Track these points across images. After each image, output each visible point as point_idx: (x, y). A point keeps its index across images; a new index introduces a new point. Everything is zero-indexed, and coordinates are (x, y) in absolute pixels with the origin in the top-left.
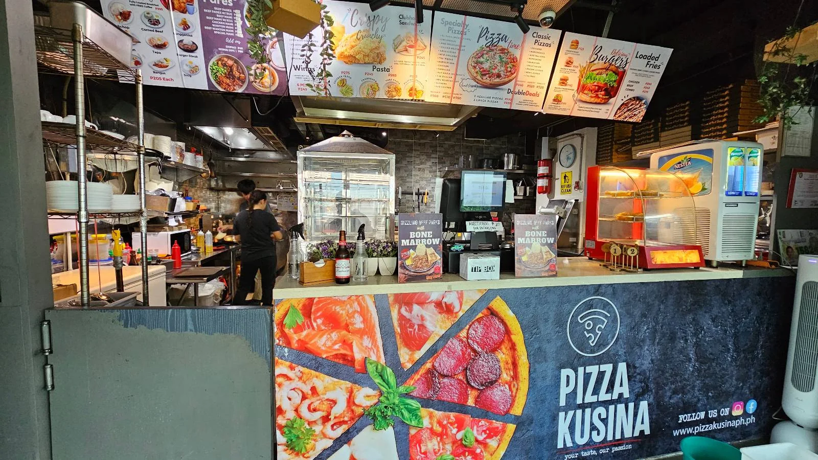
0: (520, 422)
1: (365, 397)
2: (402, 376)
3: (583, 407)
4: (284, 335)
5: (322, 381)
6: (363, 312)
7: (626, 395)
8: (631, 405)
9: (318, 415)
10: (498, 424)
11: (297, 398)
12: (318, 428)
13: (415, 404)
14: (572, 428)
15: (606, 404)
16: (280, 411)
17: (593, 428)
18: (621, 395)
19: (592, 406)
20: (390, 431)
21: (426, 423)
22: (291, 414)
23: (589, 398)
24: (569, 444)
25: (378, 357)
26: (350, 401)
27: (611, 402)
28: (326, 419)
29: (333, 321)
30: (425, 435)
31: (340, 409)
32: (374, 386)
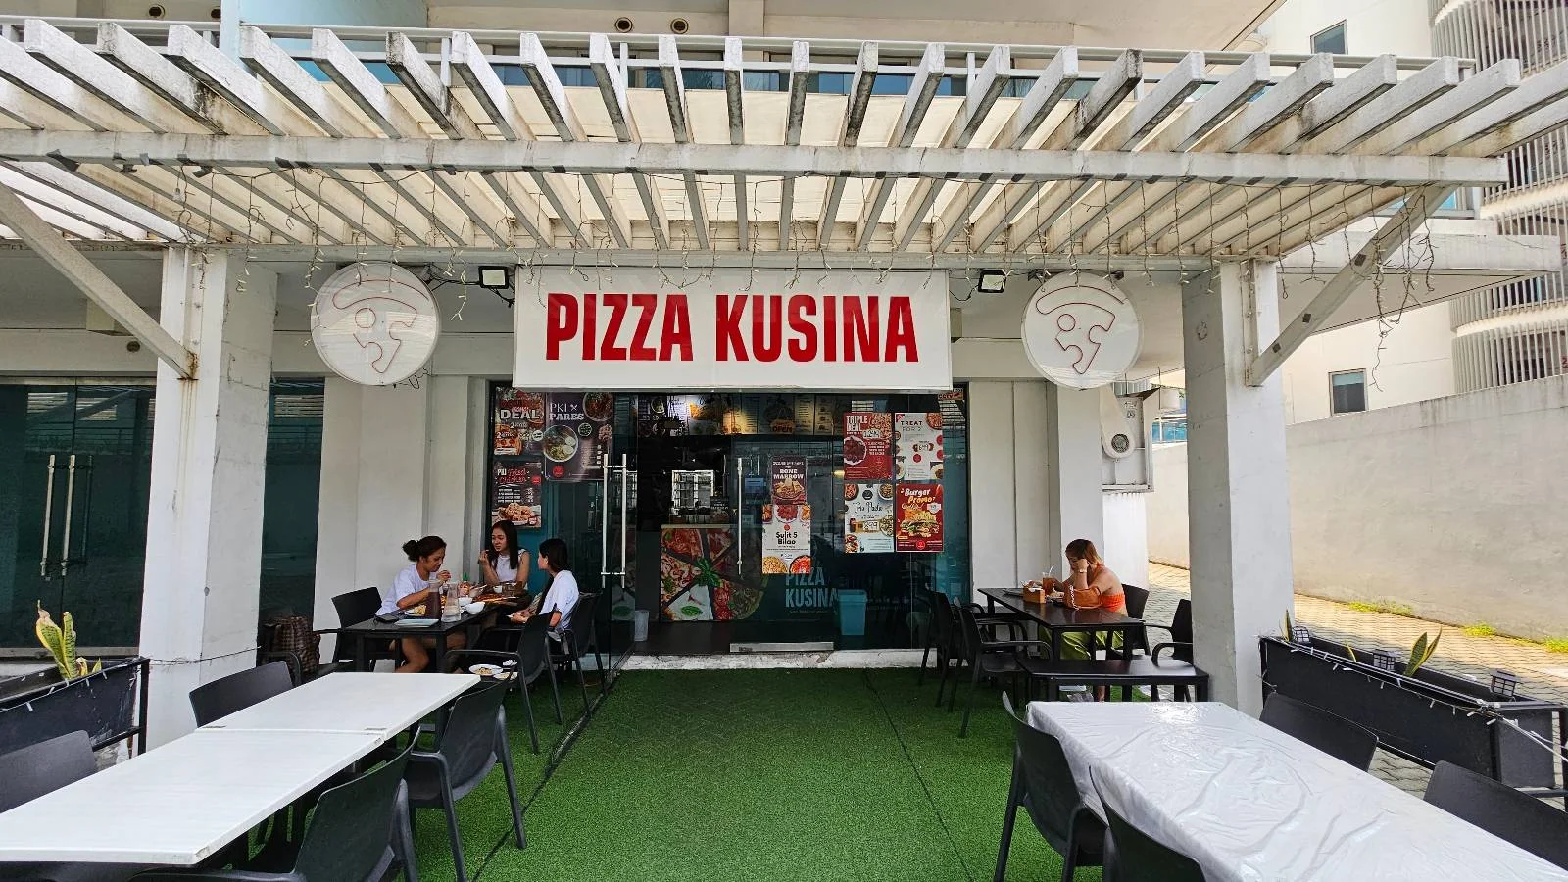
0: (766, 591)
1: (696, 571)
2: (712, 564)
3: (799, 587)
4: (665, 543)
5: (679, 563)
6: (695, 535)
7: (823, 584)
8: (826, 590)
9: (677, 577)
10: (756, 591)
11: (669, 568)
12: (677, 582)
13: (717, 577)
14: (793, 597)
15: (811, 587)
16: (663, 573)
17: (805, 599)
18: (820, 583)
19: (805, 588)
20: (706, 587)
21: (722, 585)
22: (667, 575)
23: (802, 583)
24: (792, 605)
25: (701, 555)
26: (690, 572)
27: (815, 587)
28: (680, 579)
29: (683, 539)
30: (721, 591)
31: (685, 575)
32: (700, 567)
